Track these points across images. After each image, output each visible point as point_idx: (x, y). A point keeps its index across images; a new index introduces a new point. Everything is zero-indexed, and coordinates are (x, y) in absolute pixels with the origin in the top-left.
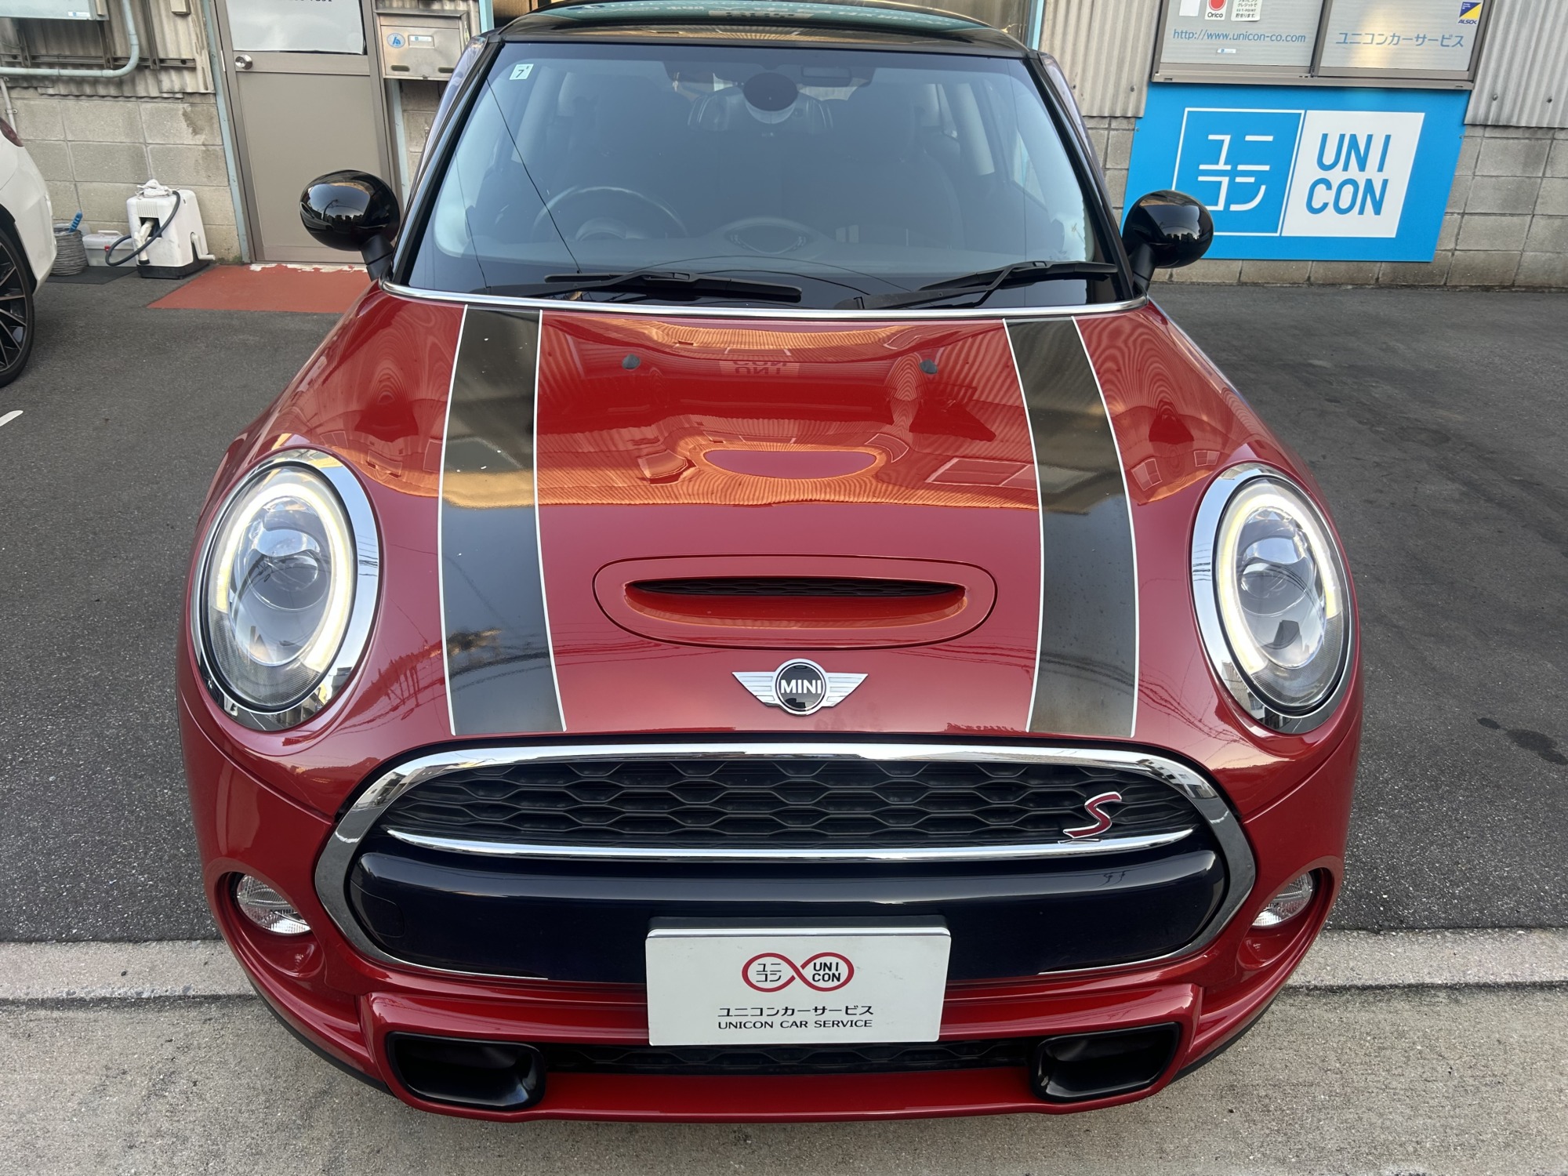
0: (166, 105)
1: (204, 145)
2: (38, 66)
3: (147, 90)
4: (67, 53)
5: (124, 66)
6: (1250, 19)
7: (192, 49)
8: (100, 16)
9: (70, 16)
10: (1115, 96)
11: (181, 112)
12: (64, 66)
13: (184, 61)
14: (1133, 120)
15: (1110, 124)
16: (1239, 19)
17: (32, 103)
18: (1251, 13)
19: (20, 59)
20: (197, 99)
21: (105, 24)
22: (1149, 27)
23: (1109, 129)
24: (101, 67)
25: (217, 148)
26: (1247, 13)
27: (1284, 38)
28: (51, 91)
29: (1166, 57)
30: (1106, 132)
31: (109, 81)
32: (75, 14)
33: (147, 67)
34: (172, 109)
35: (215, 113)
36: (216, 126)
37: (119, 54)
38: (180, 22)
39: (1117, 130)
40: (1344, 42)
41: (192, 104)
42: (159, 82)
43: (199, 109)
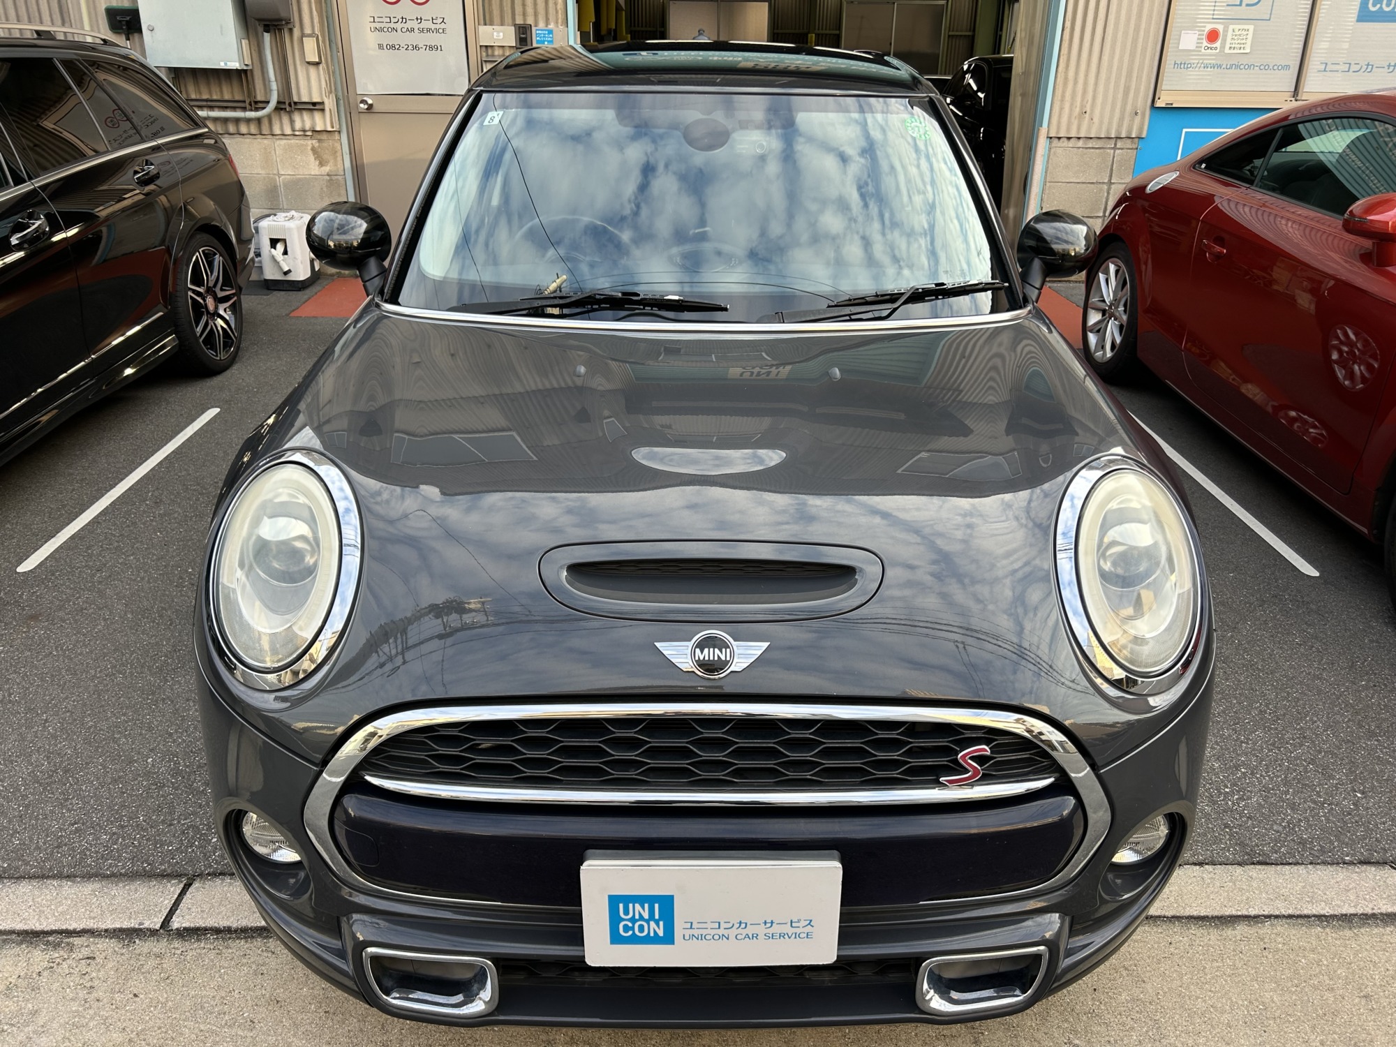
0: (297, 141)
1: (328, 175)
3: (282, 128)
4: (215, 98)
5: (264, 108)
6: (1242, 51)
7: (321, 94)
8: (246, 65)
9: (222, 65)
10: (1122, 119)
11: (309, 148)
12: (211, 108)
13: (314, 104)
14: (1136, 140)
15: (1115, 144)
16: (1232, 51)
18: (1242, 46)
20: (324, 136)
21: (248, 72)
22: (1152, 59)
23: (1115, 148)
24: (244, 109)
25: (340, 178)
26: (1239, 46)
27: (1271, 67)
29: (1165, 84)
30: (1112, 151)
31: (248, 121)
32: (226, 64)
33: (282, 109)
34: (302, 145)
35: (339, 148)
36: (339, 159)
37: (259, 98)
38: (312, 70)
39: (1122, 149)
40: (1325, 71)
41: (320, 141)
42: (292, 122)
43: (325, 144)
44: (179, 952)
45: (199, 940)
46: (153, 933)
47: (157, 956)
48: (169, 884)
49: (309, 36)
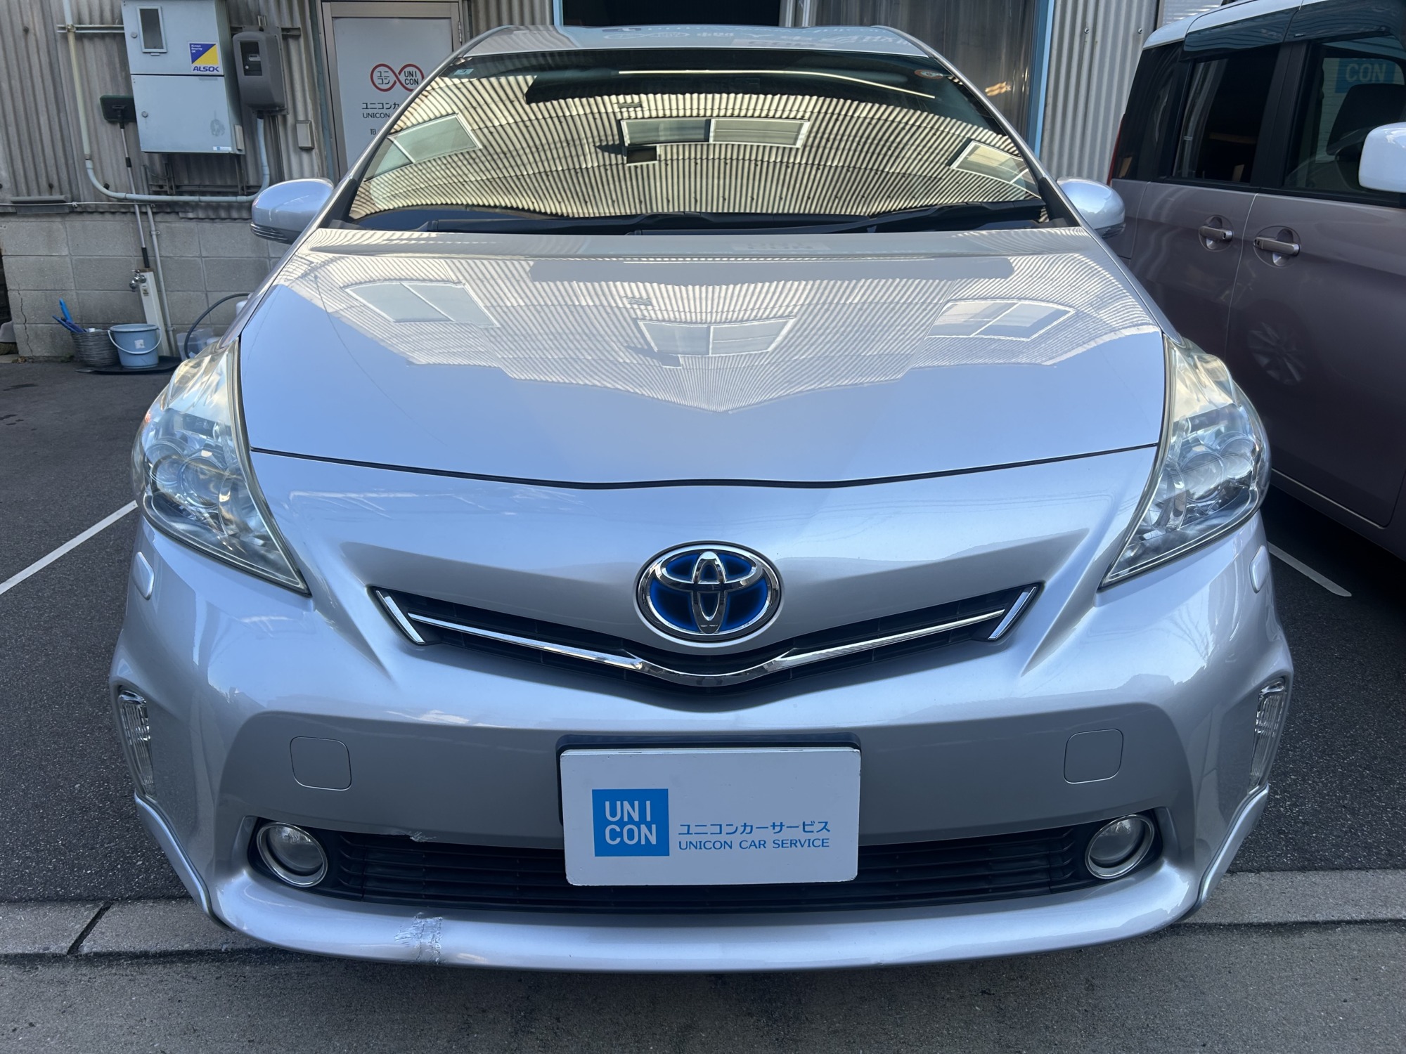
2: (181, 194)
4: (207, 183)
5: (255, 192)
8: (239, 150)
9: (215, 150)
12: (203, 194)
17: (173, 225)
19: (166, 188)
21: (241, 158)
24: (236, 194)
28: (191, 215)
31: (240, 205)
32: (218, 148)
37: (252, 182)
38: (305, 156)
44: (87, 978)
45: (110, 966)
46: (57, 958)
47: (60, 982)
48: (83, 909)
49: (302, 122)
